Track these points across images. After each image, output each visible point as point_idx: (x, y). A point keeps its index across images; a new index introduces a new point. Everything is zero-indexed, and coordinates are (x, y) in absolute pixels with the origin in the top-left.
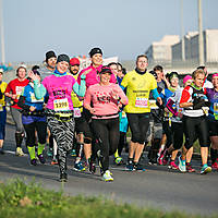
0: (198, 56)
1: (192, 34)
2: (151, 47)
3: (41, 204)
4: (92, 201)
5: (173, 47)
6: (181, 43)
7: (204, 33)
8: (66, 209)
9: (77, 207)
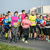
0: (41, 12)
1: (39, 7)
2: (30, 10)
3: (3, 48)
4: (15, 47)
5: (35, 10)
6: (37, 9)
7: (42, 7)
8: (9, 49)
9: (12, 48)
